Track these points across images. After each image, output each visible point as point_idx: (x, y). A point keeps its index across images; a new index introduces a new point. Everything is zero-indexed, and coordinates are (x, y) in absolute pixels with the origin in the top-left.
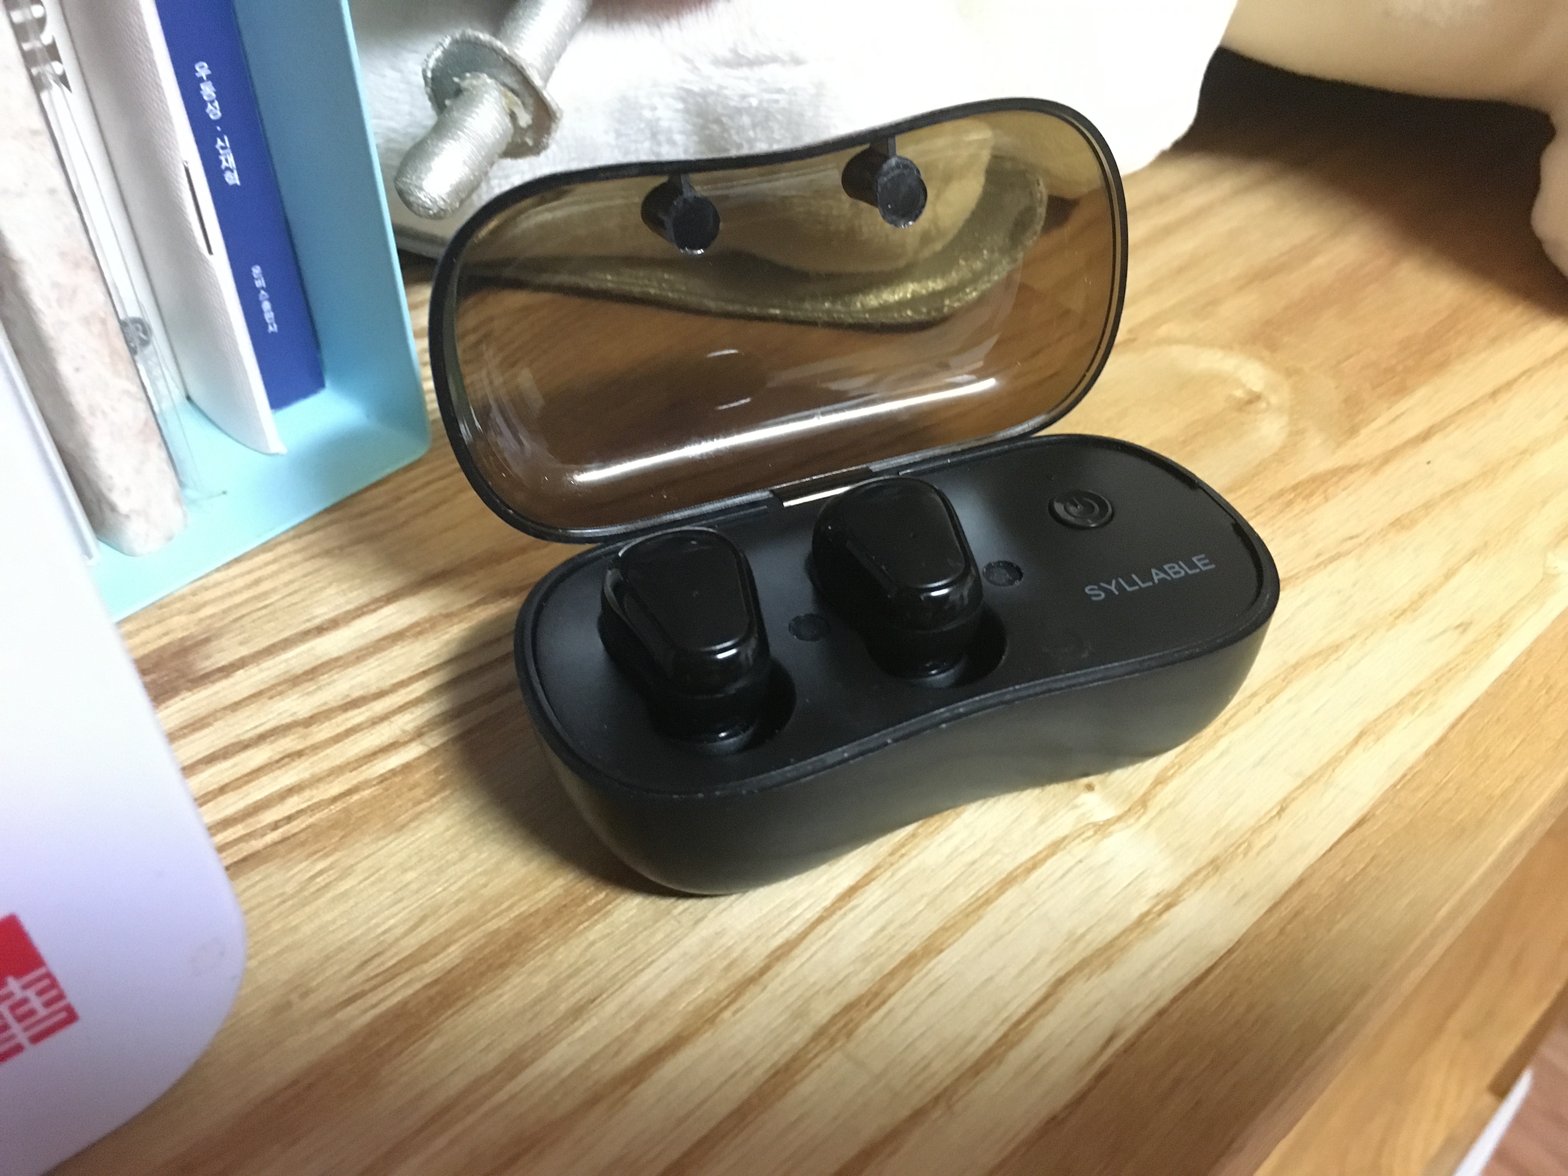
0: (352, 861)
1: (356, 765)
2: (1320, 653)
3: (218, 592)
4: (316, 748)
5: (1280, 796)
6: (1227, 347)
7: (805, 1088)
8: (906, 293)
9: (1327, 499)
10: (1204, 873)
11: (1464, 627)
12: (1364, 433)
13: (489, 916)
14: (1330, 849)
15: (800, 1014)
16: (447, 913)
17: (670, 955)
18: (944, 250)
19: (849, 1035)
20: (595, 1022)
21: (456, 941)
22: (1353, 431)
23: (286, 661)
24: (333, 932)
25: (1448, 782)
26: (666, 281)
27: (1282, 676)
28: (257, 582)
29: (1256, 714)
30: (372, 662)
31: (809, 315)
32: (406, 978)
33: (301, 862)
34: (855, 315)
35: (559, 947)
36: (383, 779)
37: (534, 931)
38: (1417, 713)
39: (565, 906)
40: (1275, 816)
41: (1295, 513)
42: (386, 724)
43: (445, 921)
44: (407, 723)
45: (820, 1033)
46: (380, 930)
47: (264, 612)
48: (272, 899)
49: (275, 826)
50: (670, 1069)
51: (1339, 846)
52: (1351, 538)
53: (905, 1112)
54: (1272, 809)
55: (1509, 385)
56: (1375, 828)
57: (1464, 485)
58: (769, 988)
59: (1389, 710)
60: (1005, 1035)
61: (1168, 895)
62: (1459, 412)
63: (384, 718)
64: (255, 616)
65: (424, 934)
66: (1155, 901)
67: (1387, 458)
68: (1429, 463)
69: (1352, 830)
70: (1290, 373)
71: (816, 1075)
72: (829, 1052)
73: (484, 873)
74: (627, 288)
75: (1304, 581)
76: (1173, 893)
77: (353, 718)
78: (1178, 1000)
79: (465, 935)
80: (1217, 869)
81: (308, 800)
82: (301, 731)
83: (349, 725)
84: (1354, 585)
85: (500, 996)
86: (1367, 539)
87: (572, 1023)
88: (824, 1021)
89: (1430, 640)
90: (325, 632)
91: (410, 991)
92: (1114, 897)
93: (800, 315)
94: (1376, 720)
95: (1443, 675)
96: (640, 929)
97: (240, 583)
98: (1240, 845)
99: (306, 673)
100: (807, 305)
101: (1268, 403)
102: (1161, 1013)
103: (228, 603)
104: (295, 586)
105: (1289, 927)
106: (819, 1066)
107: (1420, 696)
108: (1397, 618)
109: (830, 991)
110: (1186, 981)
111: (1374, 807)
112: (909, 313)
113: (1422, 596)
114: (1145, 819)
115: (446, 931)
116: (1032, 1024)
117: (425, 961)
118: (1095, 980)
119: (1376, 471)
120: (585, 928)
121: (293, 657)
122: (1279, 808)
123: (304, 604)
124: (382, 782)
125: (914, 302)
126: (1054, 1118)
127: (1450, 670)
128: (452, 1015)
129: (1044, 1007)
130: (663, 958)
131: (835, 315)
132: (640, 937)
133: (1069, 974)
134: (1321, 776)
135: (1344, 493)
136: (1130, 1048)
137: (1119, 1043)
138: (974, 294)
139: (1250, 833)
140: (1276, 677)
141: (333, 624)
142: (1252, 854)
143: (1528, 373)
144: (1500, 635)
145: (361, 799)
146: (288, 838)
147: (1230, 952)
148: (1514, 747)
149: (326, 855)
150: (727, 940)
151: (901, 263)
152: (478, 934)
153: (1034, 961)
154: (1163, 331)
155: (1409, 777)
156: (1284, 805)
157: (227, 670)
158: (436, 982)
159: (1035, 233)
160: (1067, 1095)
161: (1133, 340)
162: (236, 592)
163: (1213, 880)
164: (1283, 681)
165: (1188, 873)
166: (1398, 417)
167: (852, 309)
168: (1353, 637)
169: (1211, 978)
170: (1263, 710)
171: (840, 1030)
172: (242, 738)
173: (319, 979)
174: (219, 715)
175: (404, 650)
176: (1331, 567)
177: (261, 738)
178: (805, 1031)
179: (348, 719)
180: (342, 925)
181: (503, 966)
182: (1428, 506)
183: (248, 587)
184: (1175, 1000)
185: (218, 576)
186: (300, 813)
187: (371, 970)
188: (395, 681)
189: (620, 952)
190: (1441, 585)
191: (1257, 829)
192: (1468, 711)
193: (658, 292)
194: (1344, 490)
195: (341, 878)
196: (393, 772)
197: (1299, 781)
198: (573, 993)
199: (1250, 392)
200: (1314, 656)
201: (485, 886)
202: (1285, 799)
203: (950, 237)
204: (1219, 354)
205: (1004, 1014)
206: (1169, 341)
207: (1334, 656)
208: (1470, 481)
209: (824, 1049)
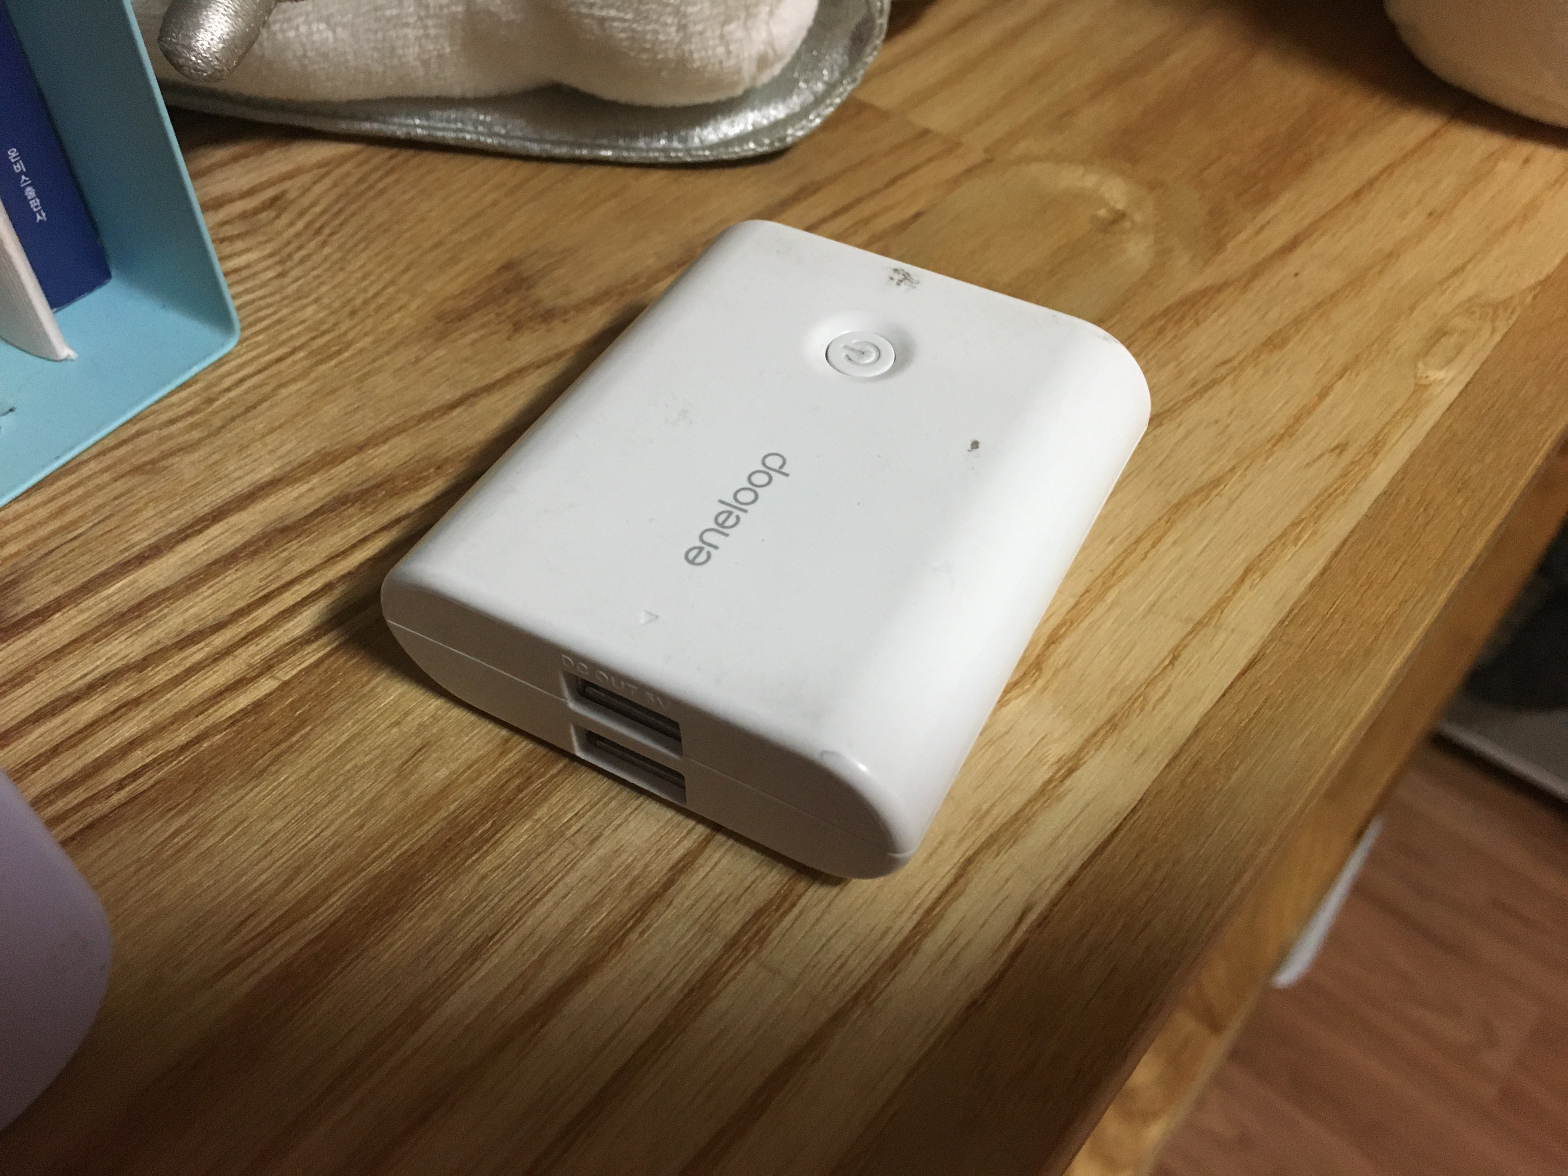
0: (208, 816)
1: (201, 708)
2: (1201, 490)
3: (20, 526)
4: (154, 693)
5: (1172, 643)
6: (1087, 162)
7: (721, 1003)
8: (746, 124)
9: (1198, 323)
10: (1103, 732)
11: (1341, 448)
12: (1230, 246)
13: (369, 860)
14: (1224, 695)
15: (708, 929)
16: (322, 862)
17: (568, 880)
18: (784, 71)
19: (762, 942)
20: (495, 960)
21: (336, 891)
22: (1219, 246)
23: (108, 597)
24: (200, 896)
25: (1334, 613)
26: (483, 123)
27: (1166, 518)
28: (62, 510)
29: (1142, 560)
30: (205, 591)
31: (644, 154)
32: (287, 936)
33: (154, 822)
34: (694, 153)
35: (448, 885)
36: (234, 720)
37: (418, 871)
38: (1300, 543)
39: (450, 840)
40: (1168, 665)
41: (1167, 340)
42: (229, 659)
43: (323, 871)
44: (253, 656)
45: (732, 943)
46: (251, 888)
47: (76, 543)
48: (127, 867)
49: (120, 785)
50: (579, 1001)
51: (1232, 690)
52: (1225, 363)
53: (824, 1016)
54: (1164, 660)
55: (1370, 184)
56: (1266, 668)
57: (1333, 296)
58: (675, 903)
59: (1273, 542)
60: (919, 924)
61: (1070, 759)
62: (1323, 217)
63: (227, 652)
64: (66, 549)
65: (301, 886)
66: (1056, 767)
67: (1257, 272)
68: (1296, 275)
69: (1243, 673)
70: (1153, 186)
71: (731, 989)
72: (742, 963)
73: (358, 813)
74: (440, 134)
75: (1181, 414)
76: (1074, 756)
77: (191, 655)
78: (1087, 867)
79: (344, 884)
80: (1114, 727)
81: (154, 753)
82: (134, 676)
83: (188, 664)
84: (1231, 413)
85: (391, 945)
86: (1241, 363)
87: (472, 964)
88: (735, 931)
89: (1308, 465)
90: (147, 562)
91: (293, 950)
92: (1016, 767)
93: (634, 156)
94: (1260, 555)
95: (1323, 502)
96: (534, 856)
97: (43, 513)
98: (1136, 699)
99: (131, 610)
100: (641, 143)
101: (1133, 222)
102: (1070, 883)
103: (30, 539)
104: (107, 511)
105: (1189, 780)
106: (734, 978)
107: (1302, 525)
108: (1274, 445)
109: (738, 899)
110: (1093, 846)
111: (1264, 647)
112: (752, 145)
113: (1298, 419)
114: (1040, 683)
115: (324, 882)
116: (945, 908)
117: (306, 916)
118: (1003, 857)
119: (1245, 288)
120: (474, 862)
121: (115, 593)
122: (1171, 656)
123: (119, 531)
124: (233, 724)
125: (756, 134)
126: (974, 1003)
127: (1330, 495)
128: (341, 972)
129: (955, 890)
130: (560, 884)
131: (673, 154)
132: (534, 865)
133: (976, 853)
134: (1210, 619)
135: (1215, 315)
136: (1044, 921)
137: (1032, 917)
138: (818, 121)
139: (1144, 686)
140: (1160, 519)
141: (154, 552)
142: (1148, 708)
143: (1389, 169)
144: (1376, 454)
145: (211, 746)
146: (136, 797)
147: (1134, 811)
148: (1395, 570)
149: (181, 812)
150: (626, 858)
151: (739, 91)
152: (360, 879)
153: (941, 843)
154: (1022, 147)
155: (1296, 611)
156: (1176, 653)
157: (43, 615)
158: (319, 937)
159: (875, 48)
160: (984, 978)
161: (990, 161)
162: (41, 524)
163: (1110, 741)
164: (1167, 523)
165: (1086, 735)
166: (1262, 228)
167: (690, 145)
168: (1233, 469)
169: (1117, 840)
170: (1150, 555)
171: (751, 939)
172: (70, 689)
173: (191, 949)
174: (40, 666)
175: (239, 574)
176: (1206, 396)
177: (92, 689)
178: (717, 945)
179: (186, 658)
180: (209, 887)
181: (390, 912)
182: (1298, 322)
183: (53, 516)
184: (1084, 867)
185: (18, 507)
186: (145, 768)
187: (246, 932)
188: (233, 609)
189: (514, 883)
190: (1315, 406)
191: (1150, 682)
192: (1349, 536)
193: (474, 137)
194: (1214, 311)
195: (201, 835)
196: (245, 712)
197: (1190, 626)
198: (469, 932)
199: (1113, 210)
200: (1196, 493)
201: (361, 827)
202: (1177, 647)
203: (787, 59)
204: (1080, 171)
205: (916, 902)
206: (1027, 159)
207: (1216, 491)
208: (1338, 291)
209: (737, 960)
